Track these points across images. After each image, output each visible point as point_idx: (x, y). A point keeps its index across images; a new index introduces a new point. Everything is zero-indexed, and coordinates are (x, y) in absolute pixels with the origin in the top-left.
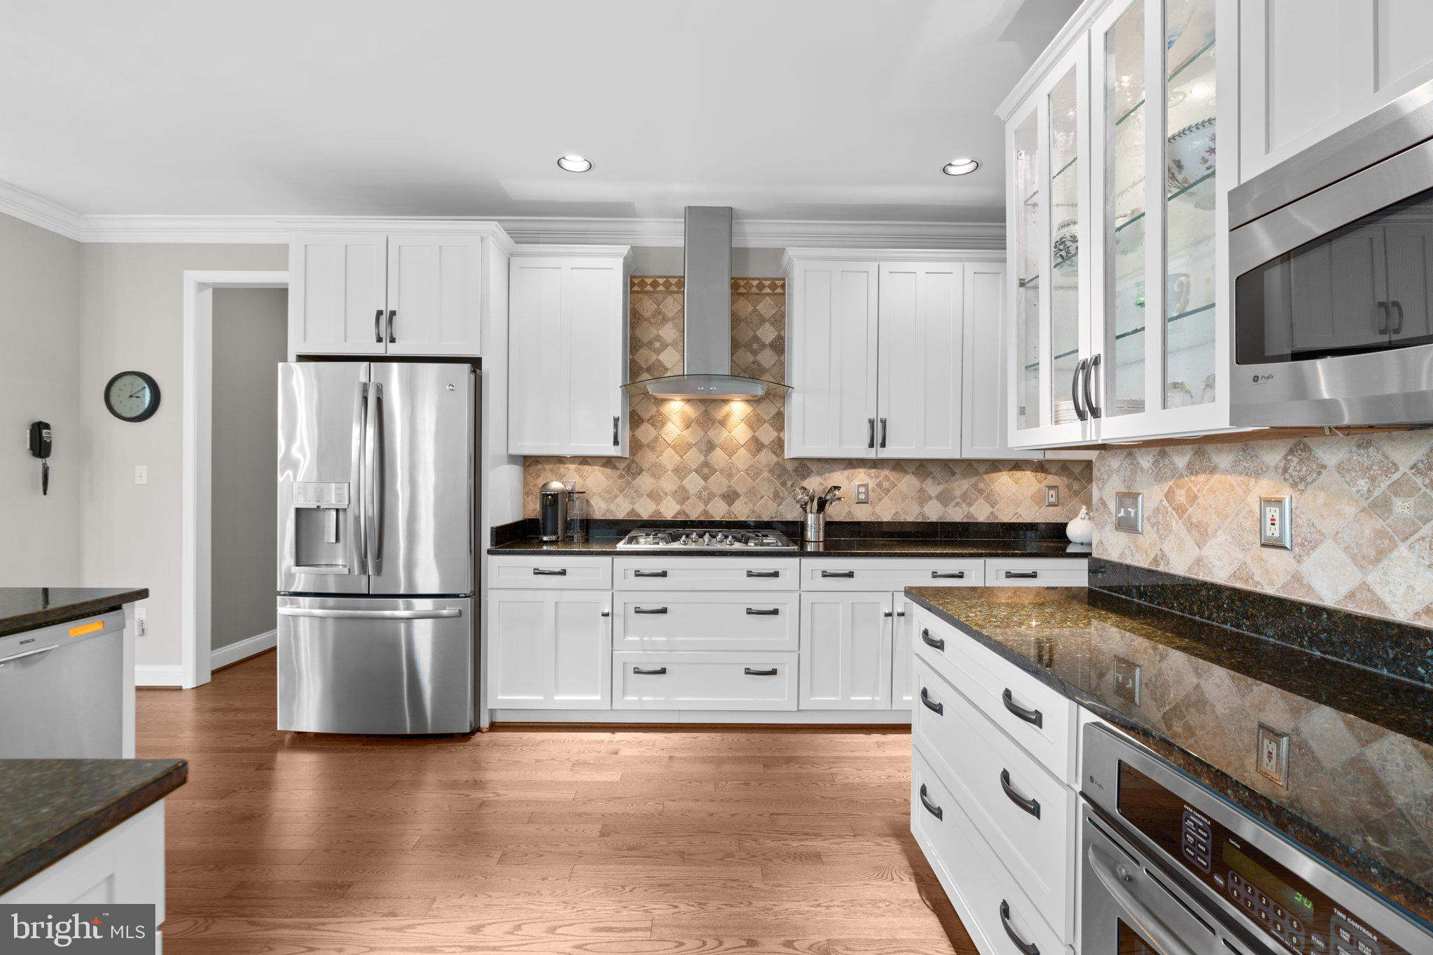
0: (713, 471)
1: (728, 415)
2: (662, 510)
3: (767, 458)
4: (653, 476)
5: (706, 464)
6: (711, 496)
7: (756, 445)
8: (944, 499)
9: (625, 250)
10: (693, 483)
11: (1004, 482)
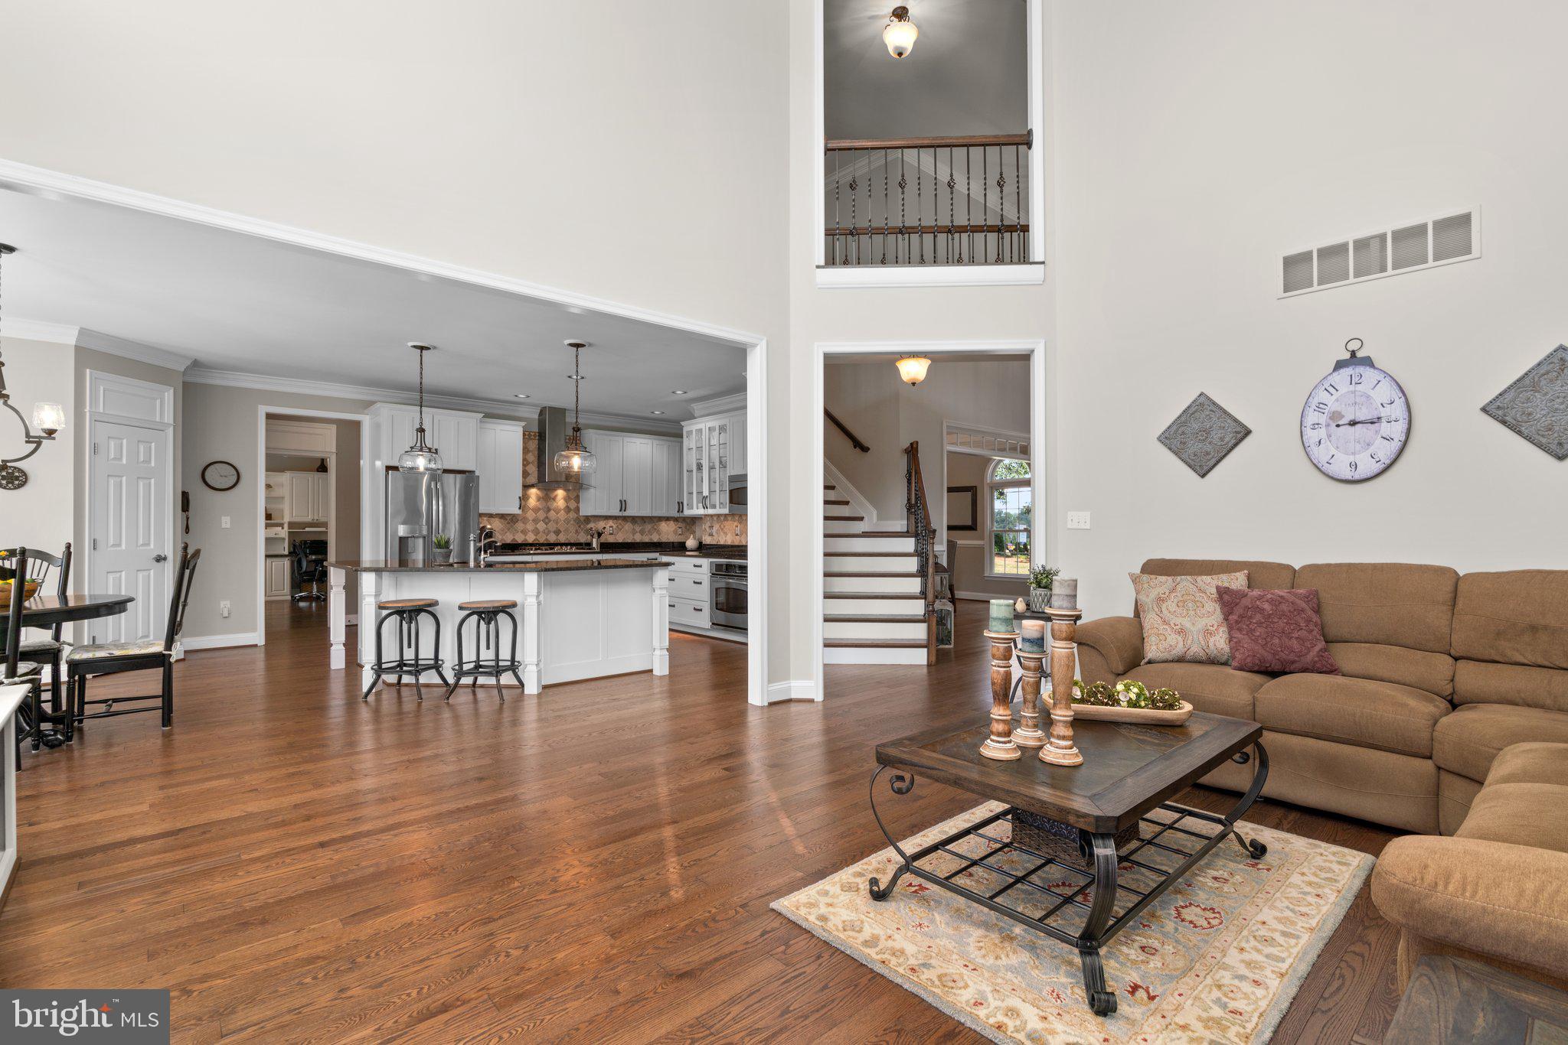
0: (550, 521)
1: (556, 496)
2: (528, 539)
3: (572, 515)
4: (523, 523)
5: (547, 517)
6: (549, 532)
7: (568, 509)
8: (642, 532)
9: (523, 424)
10: (541, 526)
11: (663, 526)
